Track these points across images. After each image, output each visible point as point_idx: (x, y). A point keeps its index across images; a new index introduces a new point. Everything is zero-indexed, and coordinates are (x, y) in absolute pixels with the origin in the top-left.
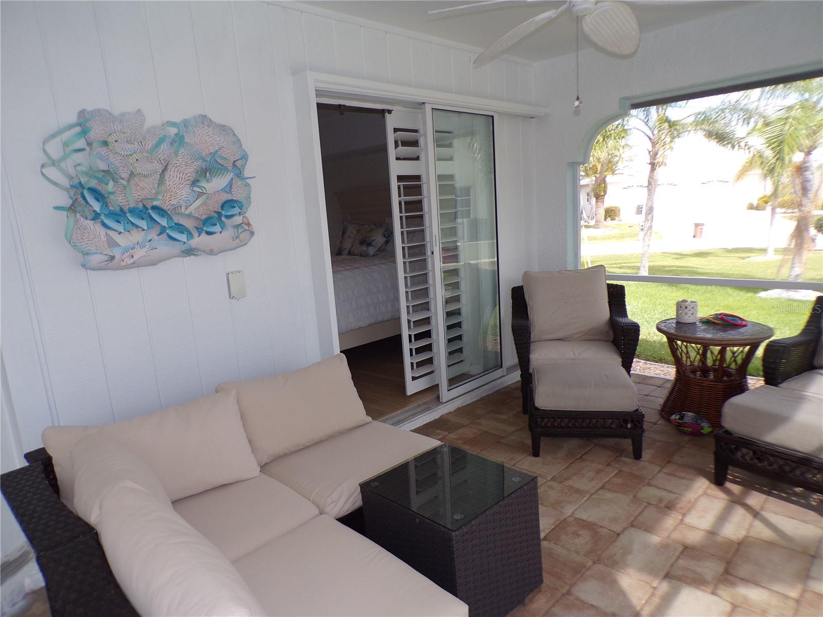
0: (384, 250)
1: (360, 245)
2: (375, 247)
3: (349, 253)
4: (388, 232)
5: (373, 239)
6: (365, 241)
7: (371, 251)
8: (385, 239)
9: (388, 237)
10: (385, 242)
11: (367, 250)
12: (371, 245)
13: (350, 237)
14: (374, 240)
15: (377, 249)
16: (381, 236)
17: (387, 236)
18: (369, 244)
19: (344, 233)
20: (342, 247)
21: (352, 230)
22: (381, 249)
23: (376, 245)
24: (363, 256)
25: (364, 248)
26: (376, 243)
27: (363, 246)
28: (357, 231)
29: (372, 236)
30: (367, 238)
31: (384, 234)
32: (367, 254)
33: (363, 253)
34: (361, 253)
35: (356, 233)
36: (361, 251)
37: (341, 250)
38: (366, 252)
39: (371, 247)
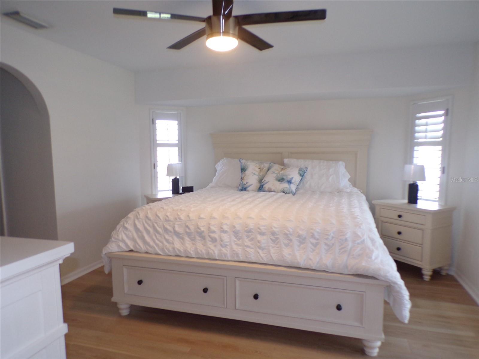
1: (279, 182)
4: (302, 171)
5: (291, 177)
6: (283, 179)
7: (293, 187)
8: (301, 177)
10: (301, 180)
13: (254, 174)
14: (293, 178)
15: (296, 186)
18: (290, 182)
19: (244, 170)
21: (253, 167)
23: (295, 183)
24: (288, 193)
25: (285, 185)
26: (295, 181)
27: (284, 183)
28: (259, 168)
29: (290, 174)
30: (284, 176)
31: (299, 173)
32: (291, 191)
33: (286, 190)
34: (283, 190)
35: (259, 171)
36: (283, 188)
37: (245, 186)
38: (289, 190)
39: (292, 184)
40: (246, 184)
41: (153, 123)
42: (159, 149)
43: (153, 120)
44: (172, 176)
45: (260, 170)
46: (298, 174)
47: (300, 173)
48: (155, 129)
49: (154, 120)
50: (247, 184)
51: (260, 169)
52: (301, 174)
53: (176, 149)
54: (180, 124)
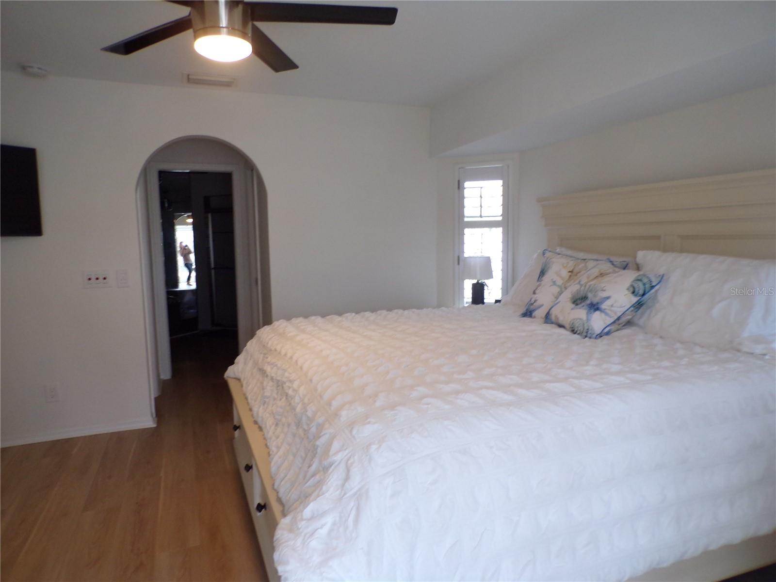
0: (629, 323)
1: (573, 306)
2: (607, 314)
3: (548, 319)
4: (644, 284)
5: (605, 295)
6: (585, 298)
7: (598, 322)
8: (635, 299)
9: (644, 295)
10: (633, 306)
11: (588, 320)
12: (597, 309)
13: (554, 283)
14: (608, 298)
15: (610, 321)
16: (627, 292)
17: (641, 292)
18: (595, 307)
19: (542, 273)
20: (535, 301)
21: (559, 269)
22: (621, 321)
23: (611, 310)
24: (578, 332)
25: (581, 313)
26: (612, 306)
27: (580, 308)
28: (570, 272)
29: (604, 288)
30: (591, 291)
31: (632, 286)
32: (586, 328)
33: (577, 325)
34: (573, 323)
35: (568, 277)
36: (574, 319)
37: (532, 307)
38: (584, 324)
39: (598, 313)
40: (534, 302)
41: (459, 188)
42: (467, 231)
43: (459, 181)
44: (473, 279)
45: (570, 276)
46: (628, 289)
47: (634, 288)
48: (462, 198)
49: (461, 181)
50: (535, 304)
51: (570, 274)
52: (637, 290)
53: (498, 232)
54: (506, 187)
